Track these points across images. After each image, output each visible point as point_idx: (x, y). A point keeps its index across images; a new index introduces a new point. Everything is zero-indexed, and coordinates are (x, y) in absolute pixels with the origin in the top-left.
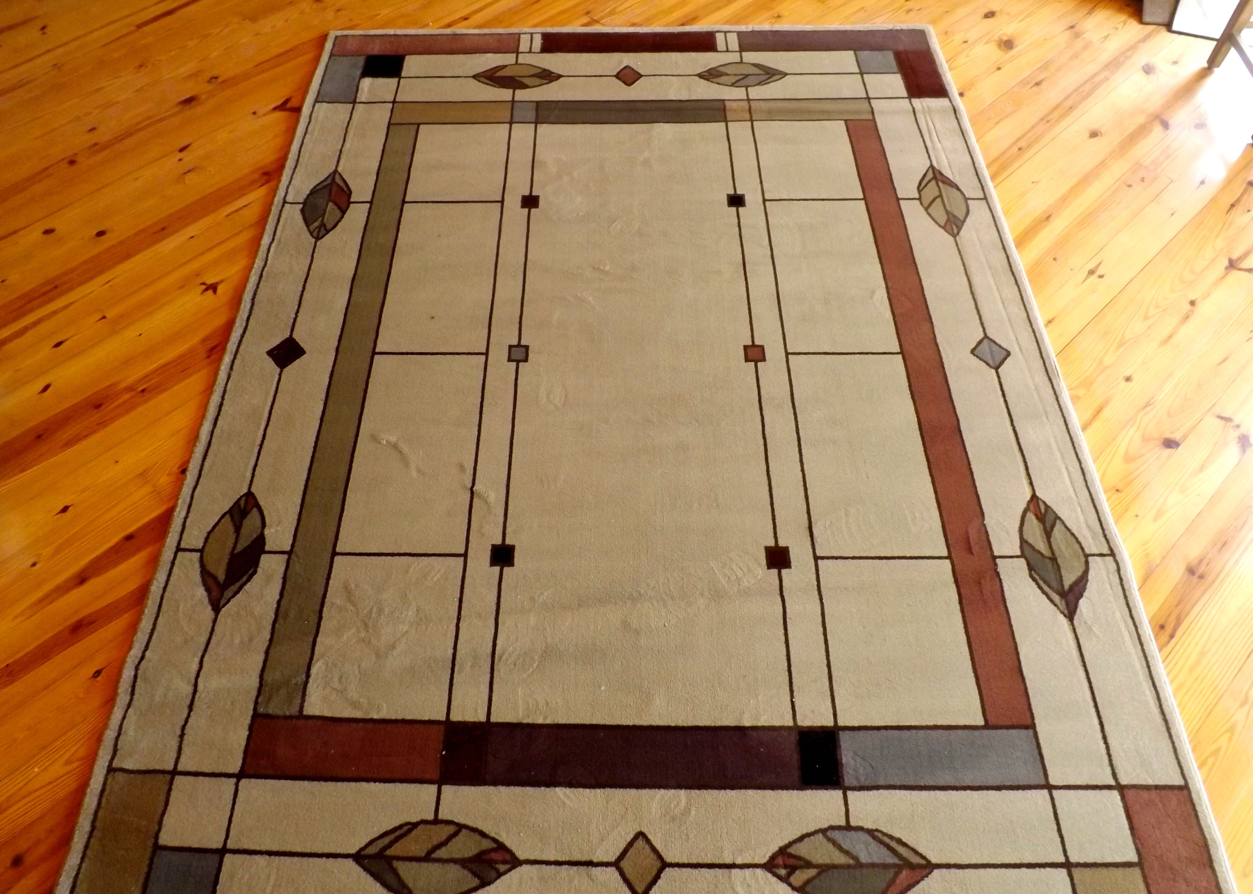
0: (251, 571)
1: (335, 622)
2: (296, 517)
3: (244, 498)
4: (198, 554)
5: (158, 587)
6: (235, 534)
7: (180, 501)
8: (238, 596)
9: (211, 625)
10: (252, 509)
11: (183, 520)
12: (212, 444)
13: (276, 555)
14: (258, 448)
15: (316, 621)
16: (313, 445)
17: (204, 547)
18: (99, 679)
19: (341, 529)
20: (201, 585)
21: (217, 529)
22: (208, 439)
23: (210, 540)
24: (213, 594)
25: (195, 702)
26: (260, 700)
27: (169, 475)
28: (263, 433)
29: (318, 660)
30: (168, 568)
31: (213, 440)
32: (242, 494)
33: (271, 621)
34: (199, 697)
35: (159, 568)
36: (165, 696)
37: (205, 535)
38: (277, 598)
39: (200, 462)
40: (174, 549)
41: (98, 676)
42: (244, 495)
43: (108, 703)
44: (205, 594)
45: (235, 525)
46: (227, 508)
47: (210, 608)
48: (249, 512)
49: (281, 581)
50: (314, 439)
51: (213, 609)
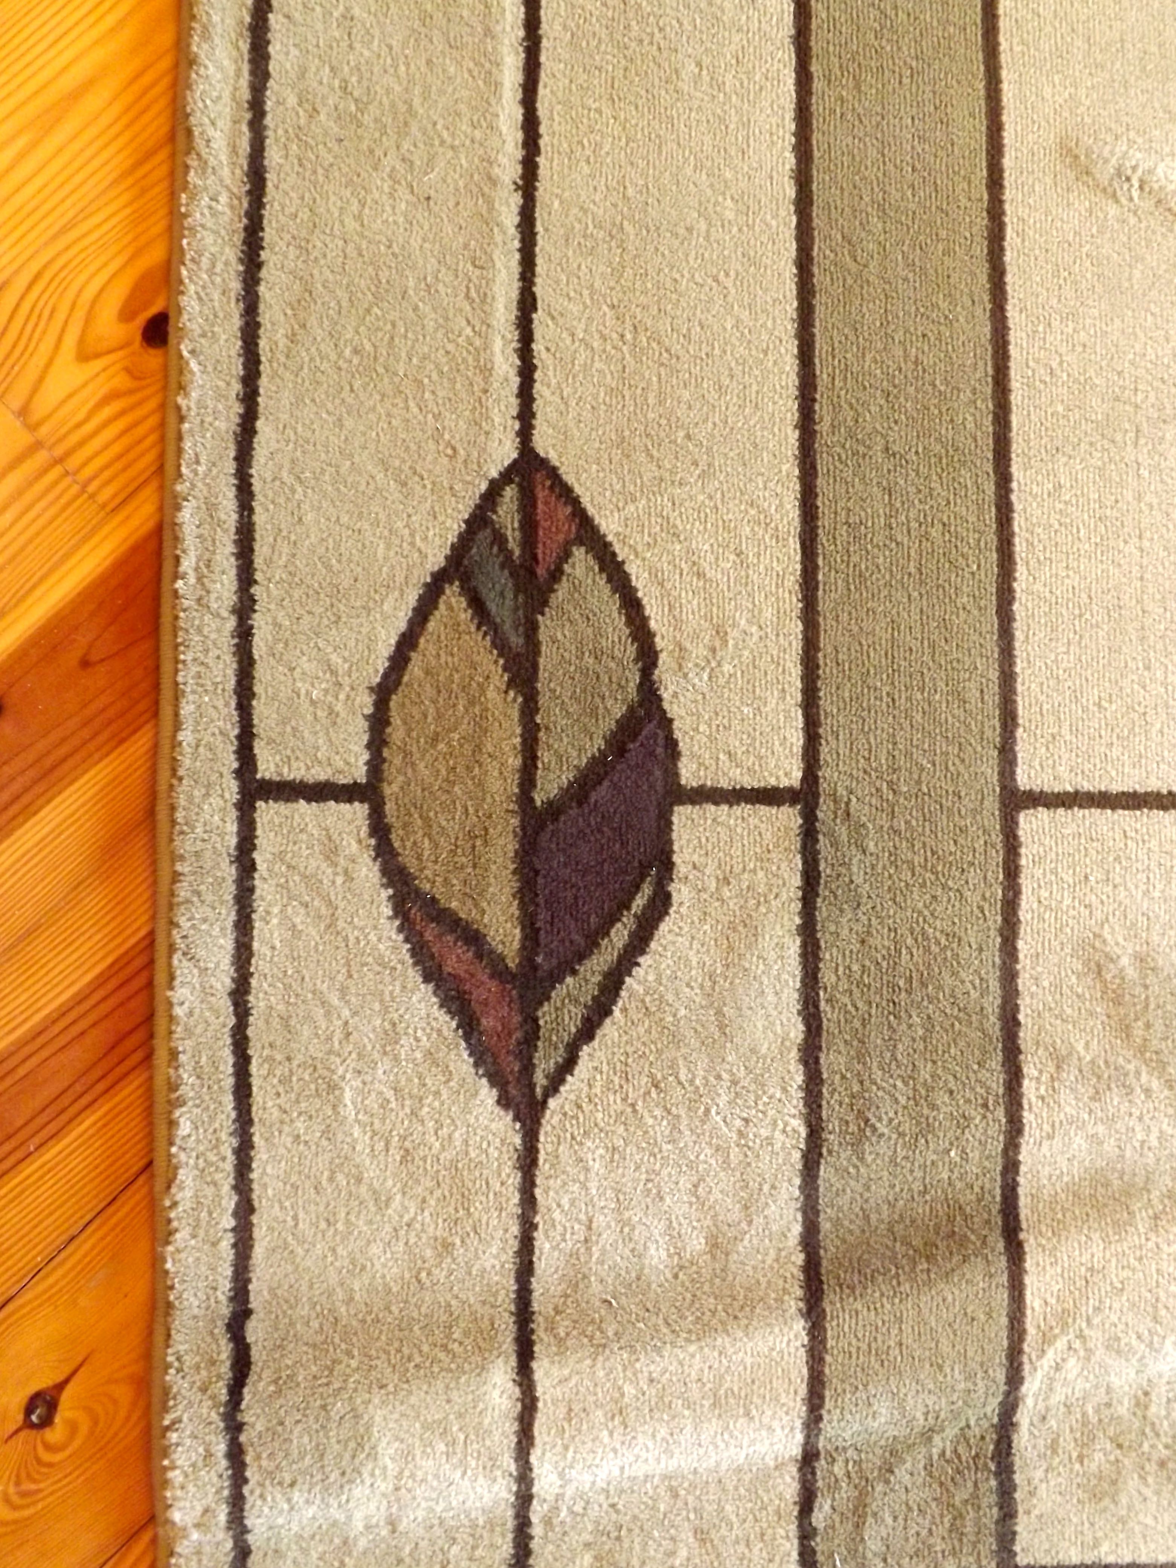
0: (639, 902)
1: (1079, 1141)
2: (793, 604)
3: (510, 492)
4: (359, 811)
5: (206, 992)
6: (514, 697)
7: (187, 516)
8: (609, 1030)
9: (515, 1179)
10: (566, 555)
11: (231, 623)
12: (271, 178)
13: (744, 809)
14: (516, 200)
15: (997, 1146)
16: (791, 191)
17: (376, 766)
18: (55, 1434)
19: (1019, 667)
20: (414, 976)
21: (415, 669)
22: (244, 146)
23: (396, 732)
24: (487, 1023)
25: (534, 1545)
26: (819, 1518)
27: (84, 356)
28: (518, 113)
29: (1047, 1339)
30: (229, 890)
31: (273, 156)
32: (494, 474)
33: (797, 1156)
34: (548, 1522)
35: (183, 891)
36: (393, 1524)
37: (366, 703)
38: (797, 1031)
39: (236, 286)
40: (232, 788)
41: (47, 1421)
42: (506, 476)
43: (133, 1536)
44: (446, 1023)
45: (500, 645)
46: (436, 559)
47: (487, 1095)
48: (556, 574)
49: (794, 946)
50: (790, 160)
51: (504, 1101)
